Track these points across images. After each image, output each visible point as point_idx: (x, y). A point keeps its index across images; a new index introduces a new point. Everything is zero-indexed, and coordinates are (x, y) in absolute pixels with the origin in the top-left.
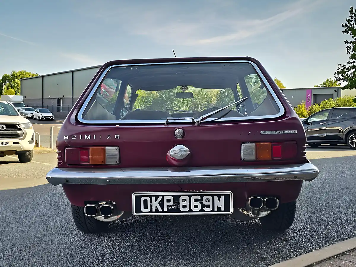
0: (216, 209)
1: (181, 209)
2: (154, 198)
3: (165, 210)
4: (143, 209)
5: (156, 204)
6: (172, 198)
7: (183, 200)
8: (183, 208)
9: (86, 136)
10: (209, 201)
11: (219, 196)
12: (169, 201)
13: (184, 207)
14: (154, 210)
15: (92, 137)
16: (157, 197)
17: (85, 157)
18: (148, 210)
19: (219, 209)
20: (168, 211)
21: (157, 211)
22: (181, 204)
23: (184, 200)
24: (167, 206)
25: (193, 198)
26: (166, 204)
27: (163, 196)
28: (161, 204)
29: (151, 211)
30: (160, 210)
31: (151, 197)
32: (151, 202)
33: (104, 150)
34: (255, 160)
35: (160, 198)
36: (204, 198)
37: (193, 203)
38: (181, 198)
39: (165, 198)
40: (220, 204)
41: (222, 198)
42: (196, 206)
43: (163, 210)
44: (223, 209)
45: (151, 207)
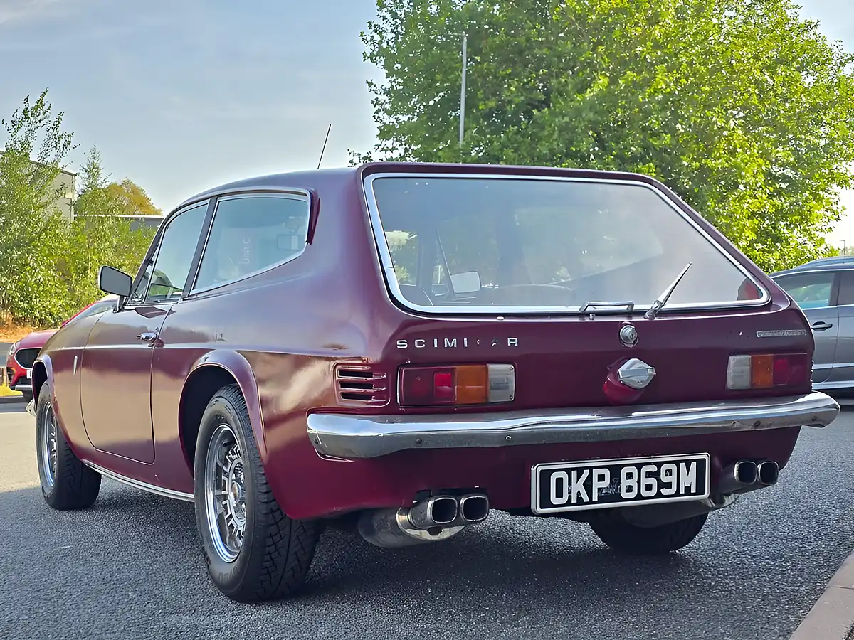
0: (682, 491)
1: (624, 495)
2: (574, 473)
3: (595, 498)
4: (554, 500)
5: (578, 486)
6: (607, 473)
7: (627, 474)
8: (627, 491)
9: (446, 340)
10: (671, 475)
11: (688, 463)
12: (601, 478)
13: (629, 489)
14: (574, 500)
16: (580, 471)
17: (446, 388)
18: (564, 500)
19: (688, 490)
20: (601, 500)
21: (580, 501)
22: (624, 482)
23: (629, 476)
24: (599, 489)
25: (644, 469)
26: (596, 485)
27: (591, 469)
28: (588, 486)
29: (569, 503)
30: (586, 499)
31: (569, 471)
32: (570, 483)
35: (586, 473)
36: (663, 469)
37: (645, 481)
38: (624, 471)
39: (596, 473)
40: (689, 479)
41: (694, 465)
42: (649, 487)
43: (591, 498)
44: (693, 490)
45: (570, 493)
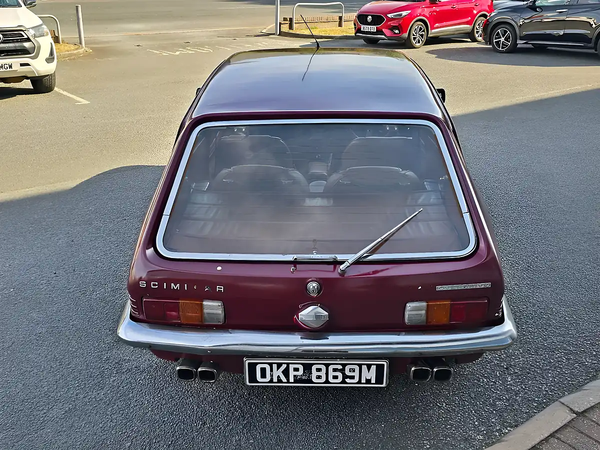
0: (363, 381)
1: (314, 379)
2: (275, 366)
3: (292, 380)
4: (259, 378)
5: (278, 373)
6: (301, 368)
7: (317, 369)
8: (317, 378)
9: (172, 285)
10: (354, 371)
11: (369, 367)
12: (296, 370)
13: (319, 377)
14: (275, 380)
15: (182, 287)
16: (279, 365)
17: (174, 313)
18: (268, 379)
19: (368, 381)
20: (295, 381)
21: (280, 381)
22: (315, 374)
23: (319, 370)
24: (295, 376)
25: (331, 368)
26: (292, 373)
27: (288, 364)
28: (286, 373)
29: (271, 381)
30: (284, 380)
31: (271, 365)
32: (271, 370)
33: (202, 305)
34: (425, 324)
35: (284, 366)
36: (347, 368)
37: (331, 374)
38: (314, 368)
39: (292, 367)
40: (372, 375)
41: (374, 368)
42: (335, 377)
43: (288, 380)
44: (373, 381)
45: (272, 376)
